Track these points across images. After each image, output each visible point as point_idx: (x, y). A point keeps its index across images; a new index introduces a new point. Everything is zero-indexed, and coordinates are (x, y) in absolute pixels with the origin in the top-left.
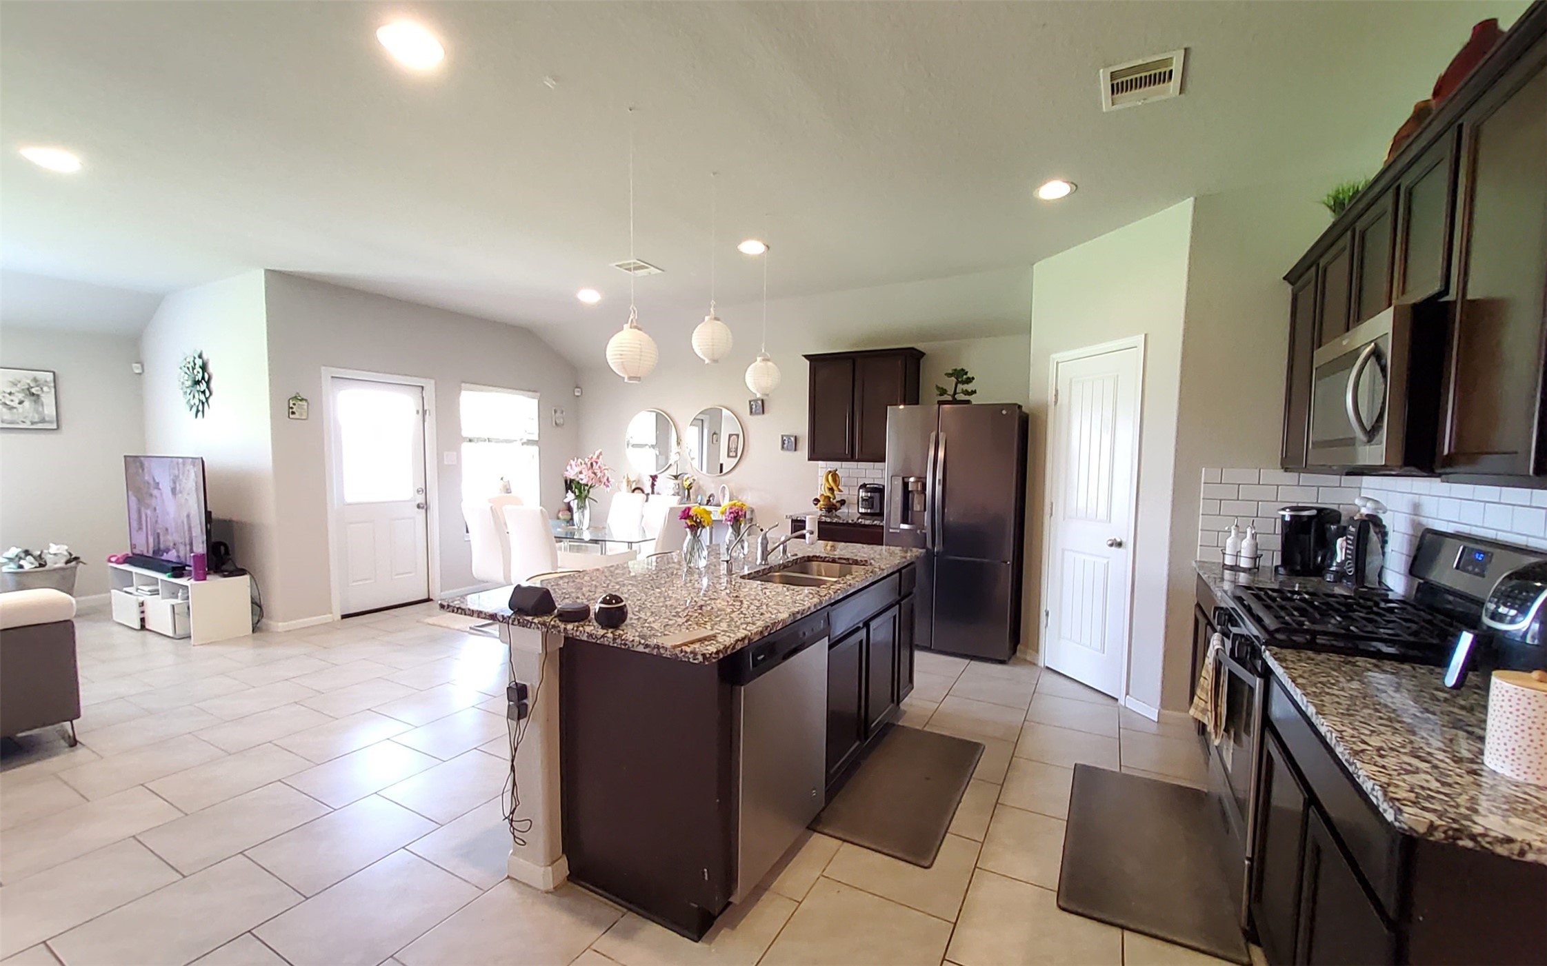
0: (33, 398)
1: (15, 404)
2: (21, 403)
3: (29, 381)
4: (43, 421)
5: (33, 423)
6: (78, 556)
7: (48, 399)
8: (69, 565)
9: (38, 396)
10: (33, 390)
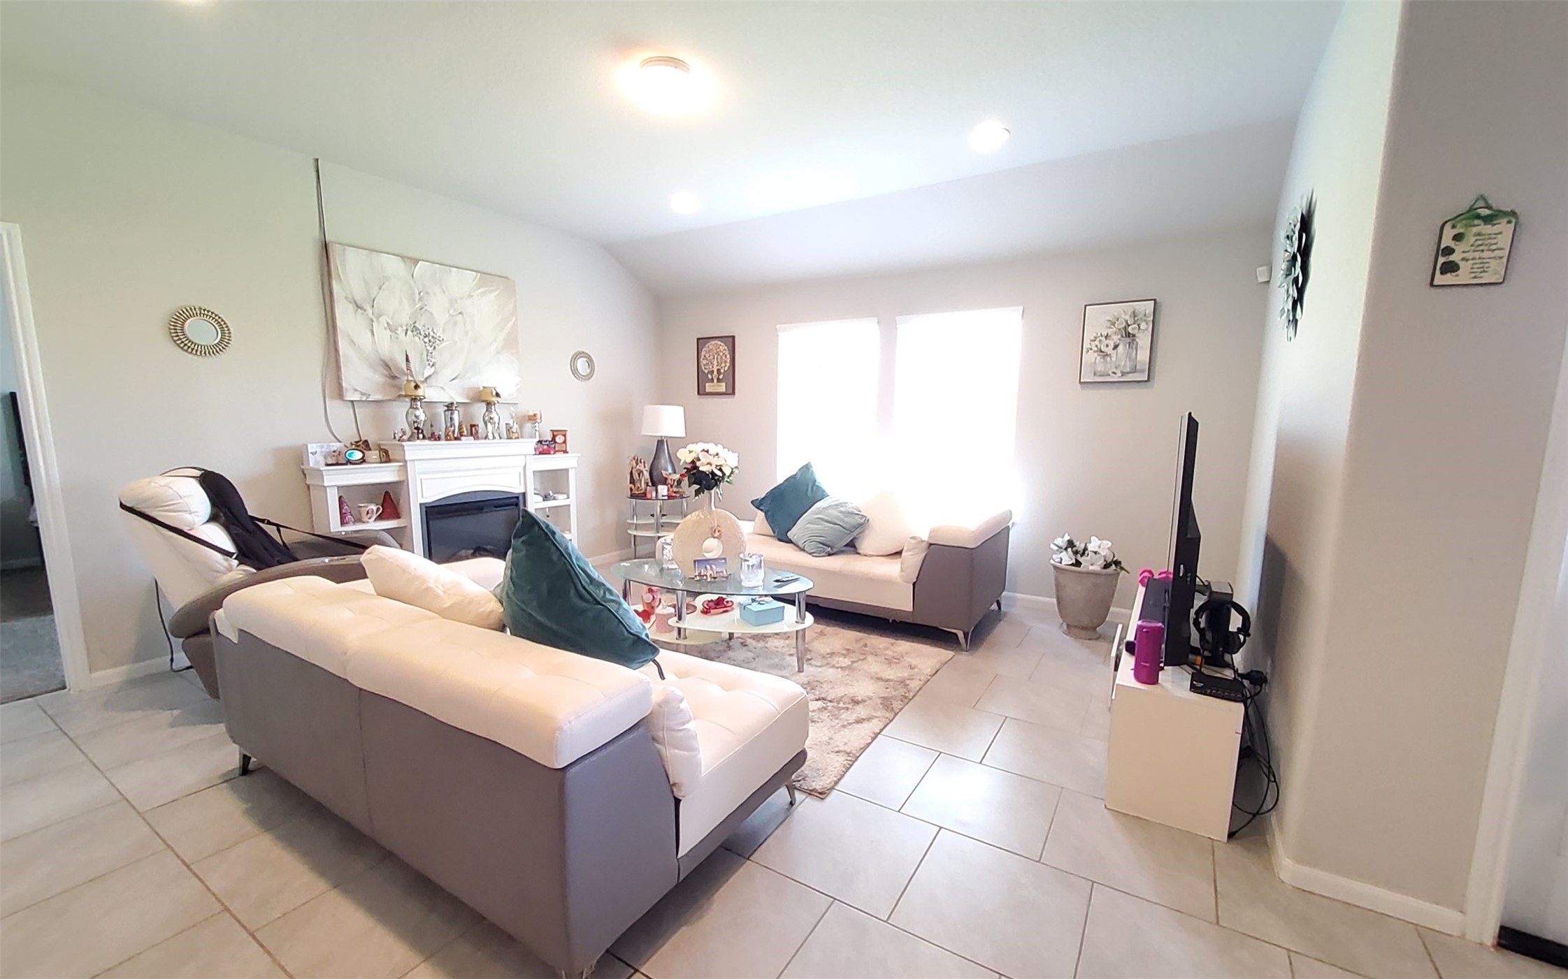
0: (1128, 340)
1: (1109, 350)
2: (1116, 347)
3: (1127, 317)
4: (1134, 370)
5: (1123, 374)
6: (1119, 560)
7: (1144, 340)
8: (1108, 570)
9: (1134, 336)
10: (1130, 330)
